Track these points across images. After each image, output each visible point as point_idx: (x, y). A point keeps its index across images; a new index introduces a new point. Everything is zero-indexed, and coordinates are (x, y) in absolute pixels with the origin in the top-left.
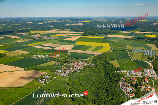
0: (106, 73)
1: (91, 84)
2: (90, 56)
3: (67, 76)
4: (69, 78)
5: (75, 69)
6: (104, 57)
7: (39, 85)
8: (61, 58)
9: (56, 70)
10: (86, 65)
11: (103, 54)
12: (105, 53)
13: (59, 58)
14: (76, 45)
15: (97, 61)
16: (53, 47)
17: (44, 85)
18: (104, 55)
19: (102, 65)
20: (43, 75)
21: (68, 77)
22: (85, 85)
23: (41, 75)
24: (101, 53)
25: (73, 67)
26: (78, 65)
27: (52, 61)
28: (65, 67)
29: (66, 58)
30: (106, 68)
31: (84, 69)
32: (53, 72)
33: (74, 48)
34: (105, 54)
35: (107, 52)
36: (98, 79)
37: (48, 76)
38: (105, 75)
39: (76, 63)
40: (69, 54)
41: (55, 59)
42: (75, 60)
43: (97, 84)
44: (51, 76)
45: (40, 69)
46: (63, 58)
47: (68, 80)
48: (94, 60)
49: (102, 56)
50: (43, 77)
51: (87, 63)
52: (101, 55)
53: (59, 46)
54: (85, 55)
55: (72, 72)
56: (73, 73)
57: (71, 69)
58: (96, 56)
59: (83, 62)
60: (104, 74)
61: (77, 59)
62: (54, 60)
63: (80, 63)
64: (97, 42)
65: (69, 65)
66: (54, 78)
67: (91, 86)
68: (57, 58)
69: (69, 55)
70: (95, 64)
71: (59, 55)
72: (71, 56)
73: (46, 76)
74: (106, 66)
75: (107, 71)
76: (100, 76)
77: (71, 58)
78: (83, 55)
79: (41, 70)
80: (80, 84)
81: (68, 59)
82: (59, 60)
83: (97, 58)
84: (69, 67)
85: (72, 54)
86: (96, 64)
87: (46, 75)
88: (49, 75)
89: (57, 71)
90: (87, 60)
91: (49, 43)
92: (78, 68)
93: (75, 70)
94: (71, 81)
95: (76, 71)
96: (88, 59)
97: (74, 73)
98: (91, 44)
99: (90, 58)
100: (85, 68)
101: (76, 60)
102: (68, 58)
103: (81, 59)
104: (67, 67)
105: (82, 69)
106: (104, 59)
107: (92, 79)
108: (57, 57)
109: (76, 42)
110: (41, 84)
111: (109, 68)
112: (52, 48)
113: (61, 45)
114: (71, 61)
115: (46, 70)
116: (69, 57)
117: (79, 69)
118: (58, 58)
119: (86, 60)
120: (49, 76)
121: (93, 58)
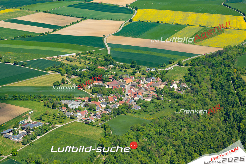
0: (228, 114)
1: (175, 148)
2: (176, 59)
3: (97, 121)
4: (104, 127)
5: (124, 100)
6: (226, 62)
7: (6, 149)
8: (82, 65)
9: (63, 102)
10: (162, 87)
11: (220, 53)
12: (227, 49)
13: (73, 64)
14: (131, 20)
15: (199, 74)
16: (55, 28)
17: (21, 147)
18: (226, 55)
19: (216, 89)
20: (19, 117)
21: (100, 124)
22: (157, 151)
23: (12, 116)
24: (215, 50)
25: (120, 93)
26: (136, 87)
27: (51, 73)
28: (93, 92)
29: (98, 62)
30: (229, 97)
31: (155, 101)
32: (54, 107)
33: (123, 32)
34: (230, 53)
35: (235, 47)
36: (200, 134)
37: (37, 119)
38: (225, 120)
39: (129, 81)
40: (107, 50)
41: (62, 65)
42: (128, 70)
43: (195, 151)
44: (46, 119)
45: (11, 98)
46: (87, 62)
47: (102, 134)
48: (192, 72)
49: (219, 59)
50: (21, 122)
51: (165, 83)
52: (214, 55)
53: (73, 23)
54: (160, 55)
55: (115, 109)
56: (117, 112)
57: (113, 98)
58: (198, 58)
59: (153, 78)
60: (222, 118)
61: (132, 67)
62: (56, 69)
63: (142, 82)
64: (203, 12)
65: (107, 87)
66: (54, 127)
67: (175, 156)
68: (67, 62)
69: (109, 53)
70: (194, 86)
71: (72, 54)
72: (114, 58)
73: (29, 120)
74: (229, 94)
75: (231, 110)
76: (207, 125)
77: (112, 63)
78: (153, 54)
79: (12, 102)
80: (140, 149)
81: (104, 65)
82: (73, 68)
83: (201, 66)
84: (106, 92)
85: (116, 49)
86: (197, 86)
87: (29, 118)
88: (38, 116)
89: (66, 105)
90: (167, 71)
91: (41, 13)
92: (136, 98)
93: (124, 104)
94: (112, 138)
95: (128, 108)
96: (170, 68)
97: (123, 112)
98: (184, 20)
99: (175, 65)
100: (158, 99)
101: (131, 71)
102: (103, 63)
103: (145, 68)
104: (99, 94)
105: (149, 100)
106: (223, 69)
107: (181, 133)
108: (68, 59)
109: (132, 12)
110: (14, 145)
111: (240, 98)
112: (51, 30)
113: (83, 19)
114: (114, 73)
115: (29, 102)
116: (108, 60)
117: (139, 101)
118: (69, 63)
119: (164, 72)
120: (40, 119)
121: (186, 65)
